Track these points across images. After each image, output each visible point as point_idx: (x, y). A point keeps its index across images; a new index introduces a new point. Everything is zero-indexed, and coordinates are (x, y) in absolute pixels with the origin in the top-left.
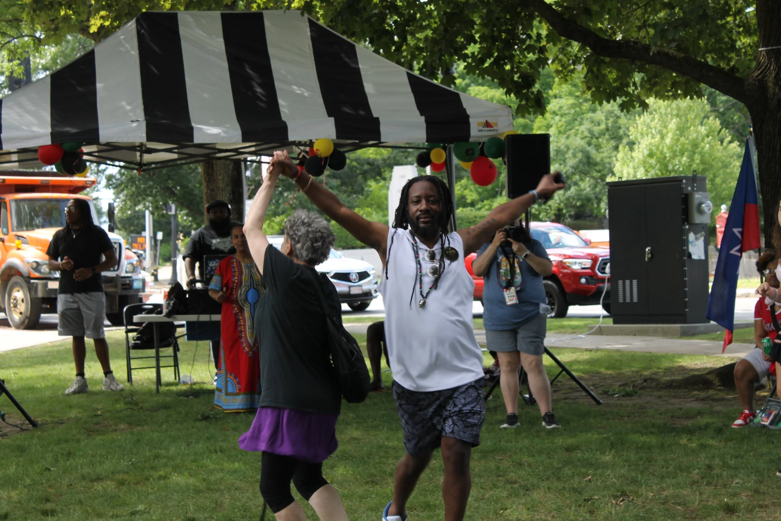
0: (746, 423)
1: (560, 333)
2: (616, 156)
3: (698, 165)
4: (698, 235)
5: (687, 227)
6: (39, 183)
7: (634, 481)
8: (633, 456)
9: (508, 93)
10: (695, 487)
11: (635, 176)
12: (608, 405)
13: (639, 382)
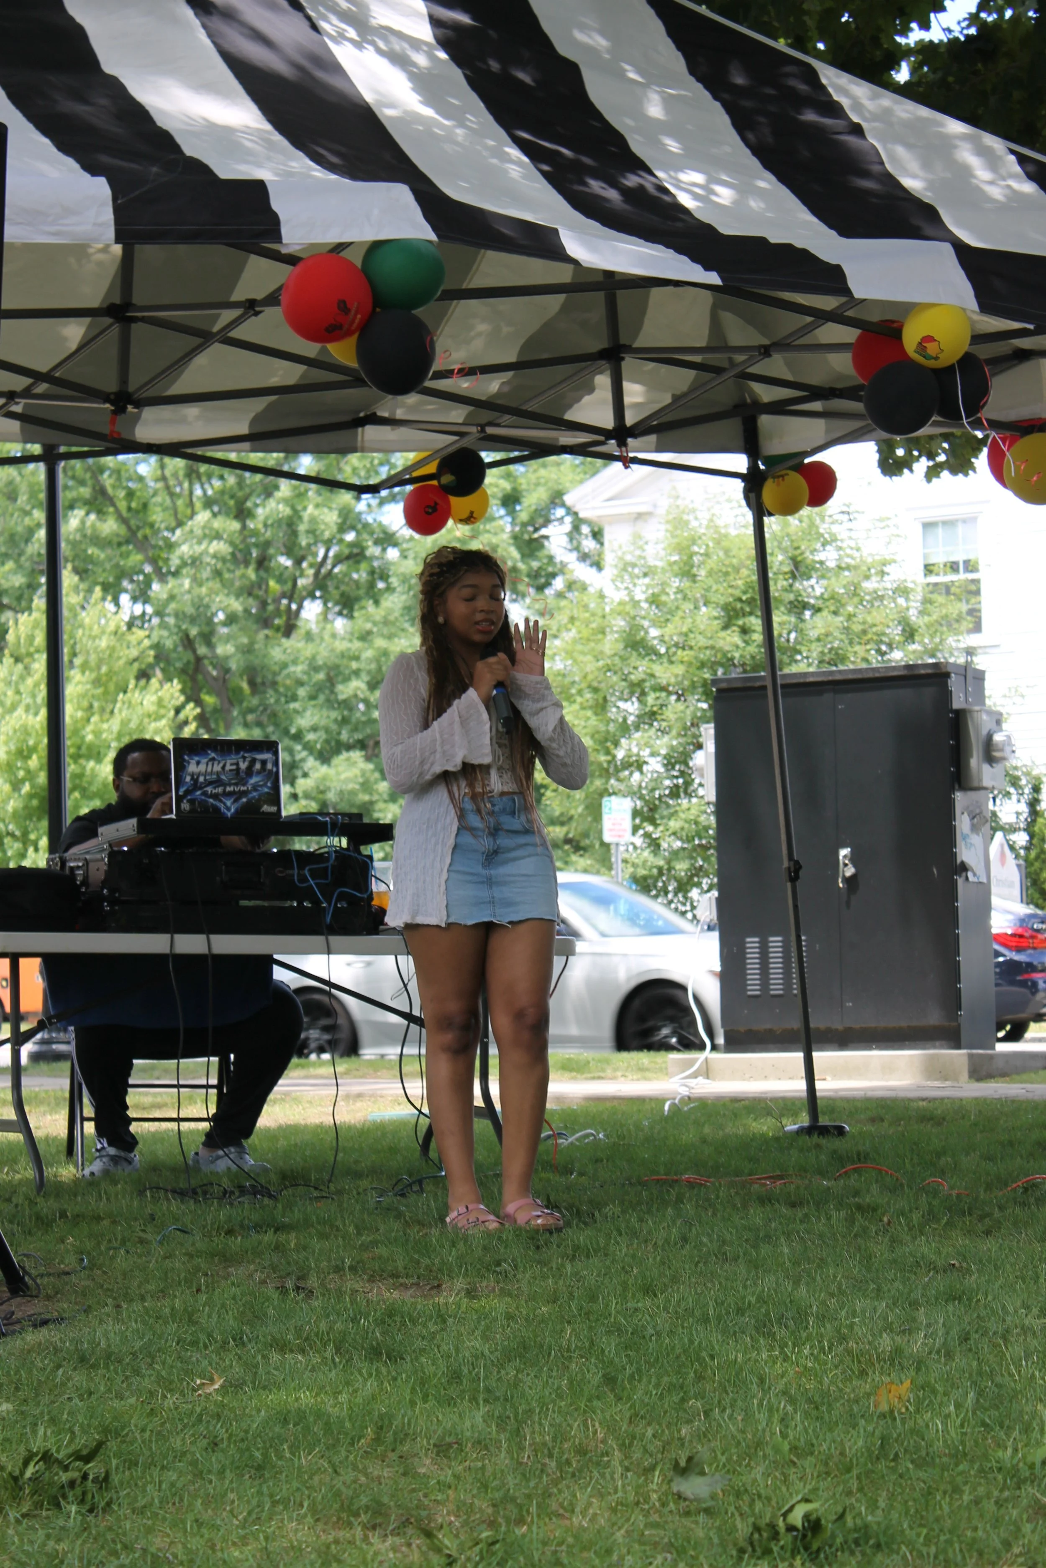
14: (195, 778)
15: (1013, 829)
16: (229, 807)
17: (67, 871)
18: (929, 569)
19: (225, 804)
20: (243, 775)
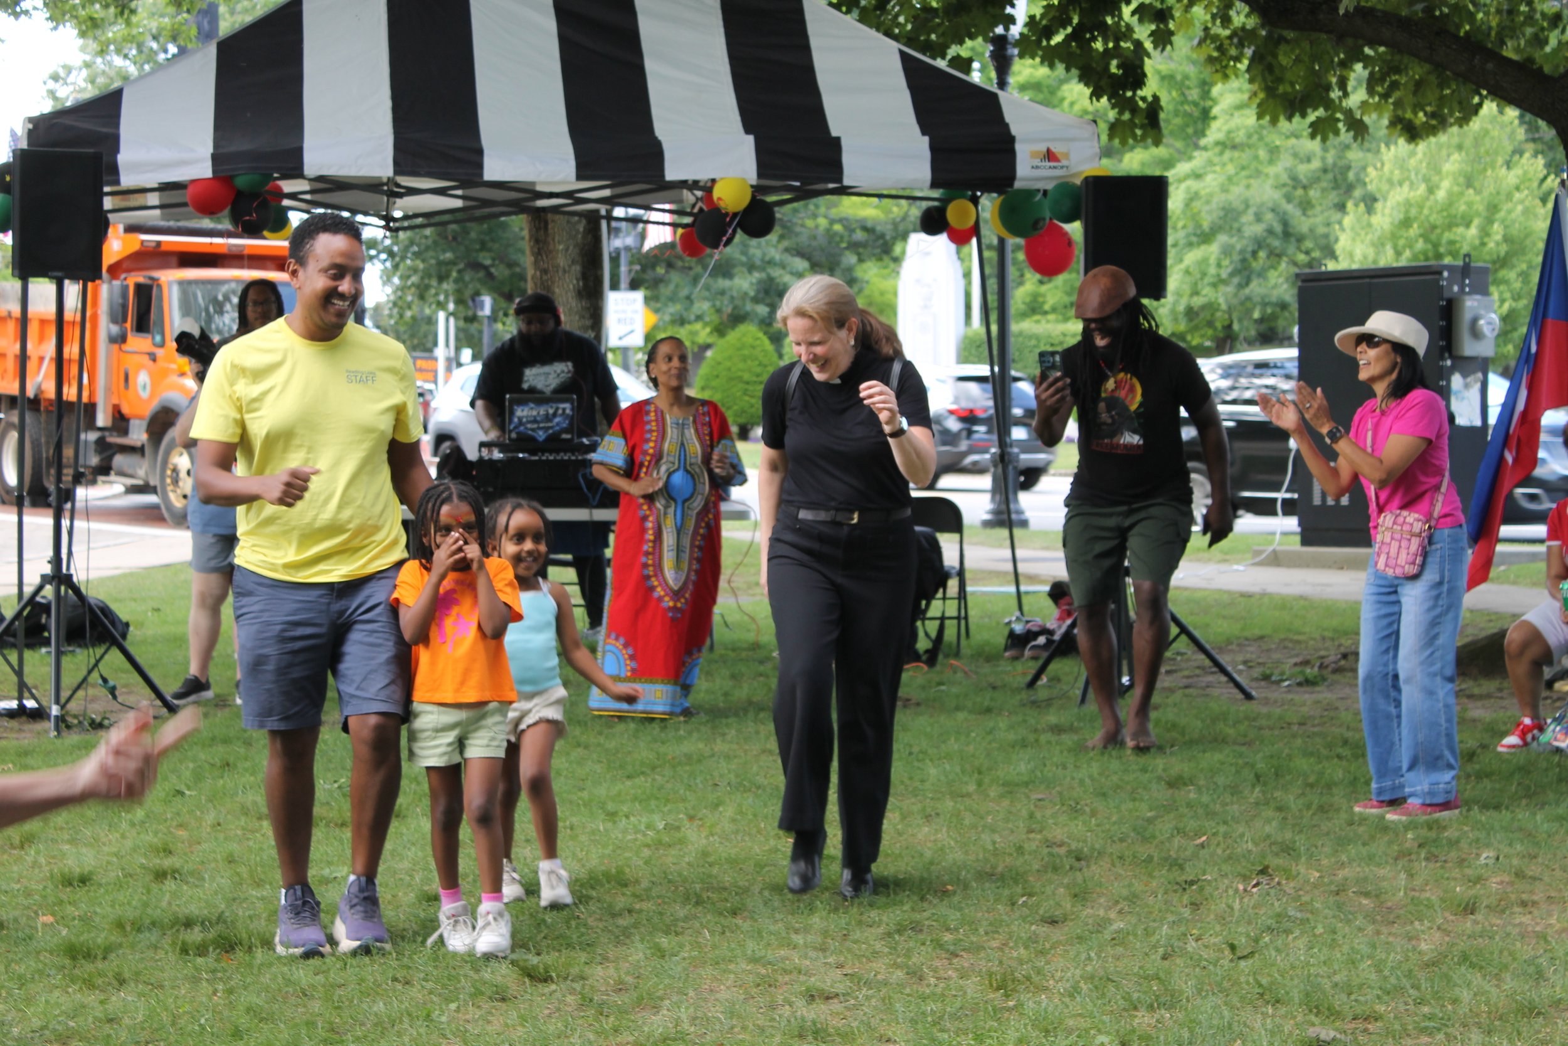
0: (1526, 744)
1: (1199, 560)
2: (1340, 223)
3: (1497, 244)
4: (1469, 380)
5: (1449, 363)
6: (225, 251)
7: (1288, 849)
8: (1291, 799)
9: (1096, 94)
10: (1400, 863)
11: (1375, 261)
12: (1266, 701)
13: (1332, 658)
14: (520, 419)
16: (541, 436)
19: (538, 434)
20: (550, 417)
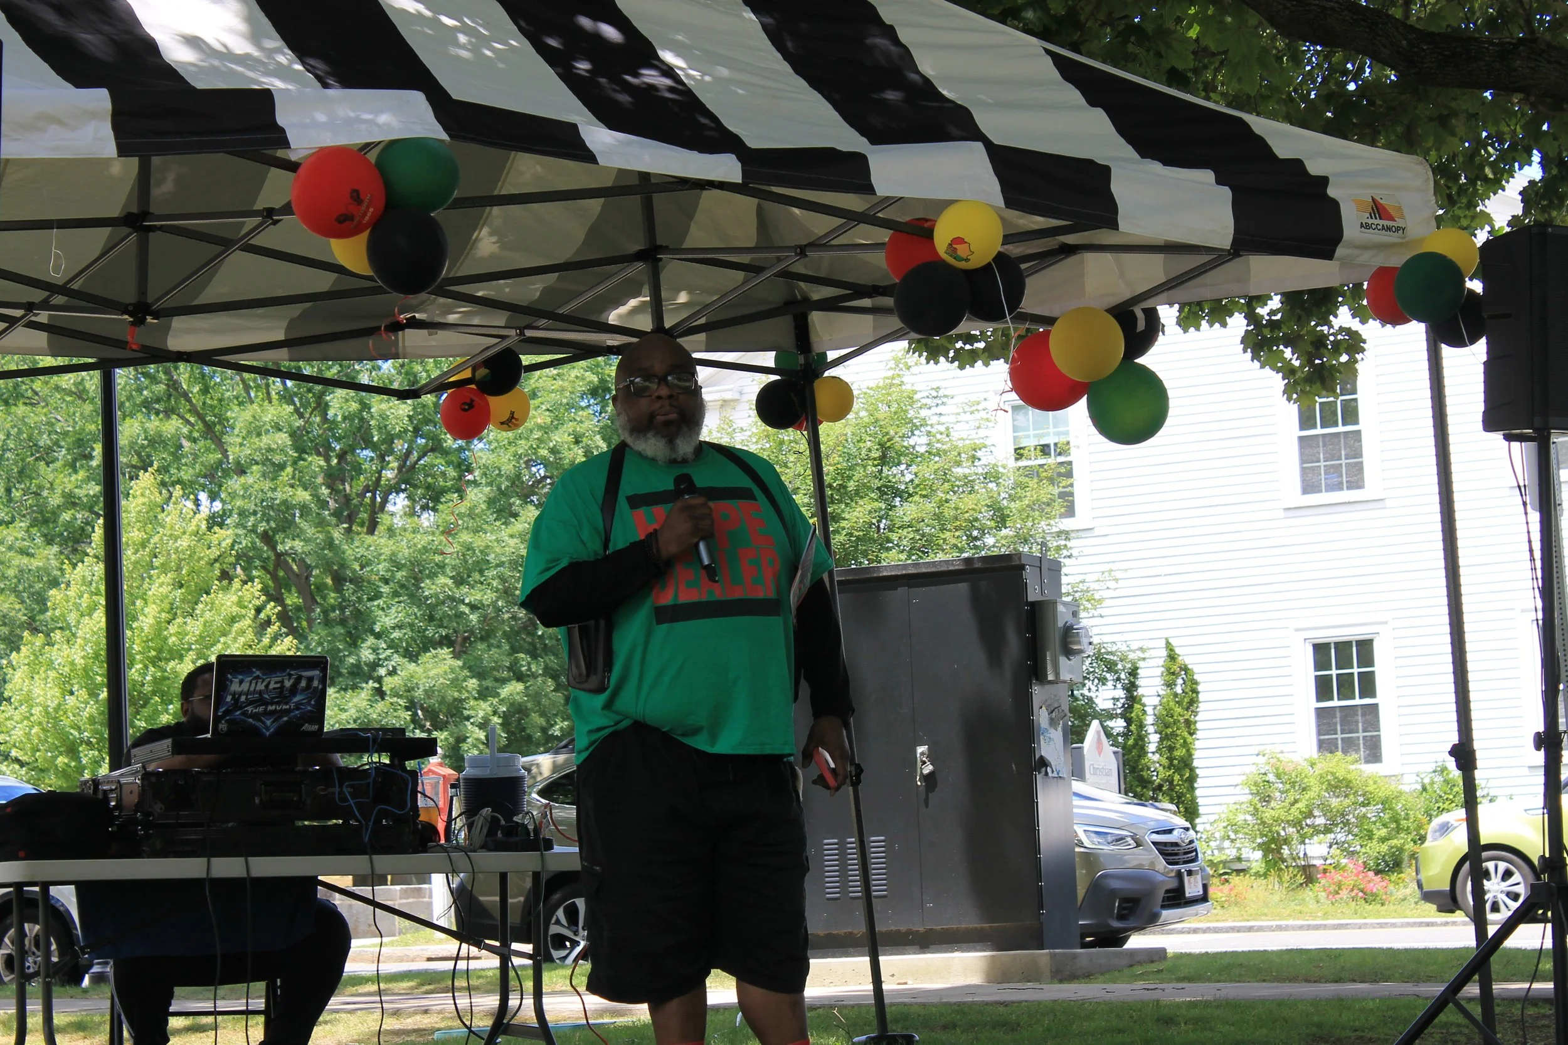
4: (1053, 714)
14: (236, 697)
15: (1111, 716)
16: (269, 726)
17: (100, 796)
18: (1019, 453)
19: (264, 723)
20: (286, 693)
